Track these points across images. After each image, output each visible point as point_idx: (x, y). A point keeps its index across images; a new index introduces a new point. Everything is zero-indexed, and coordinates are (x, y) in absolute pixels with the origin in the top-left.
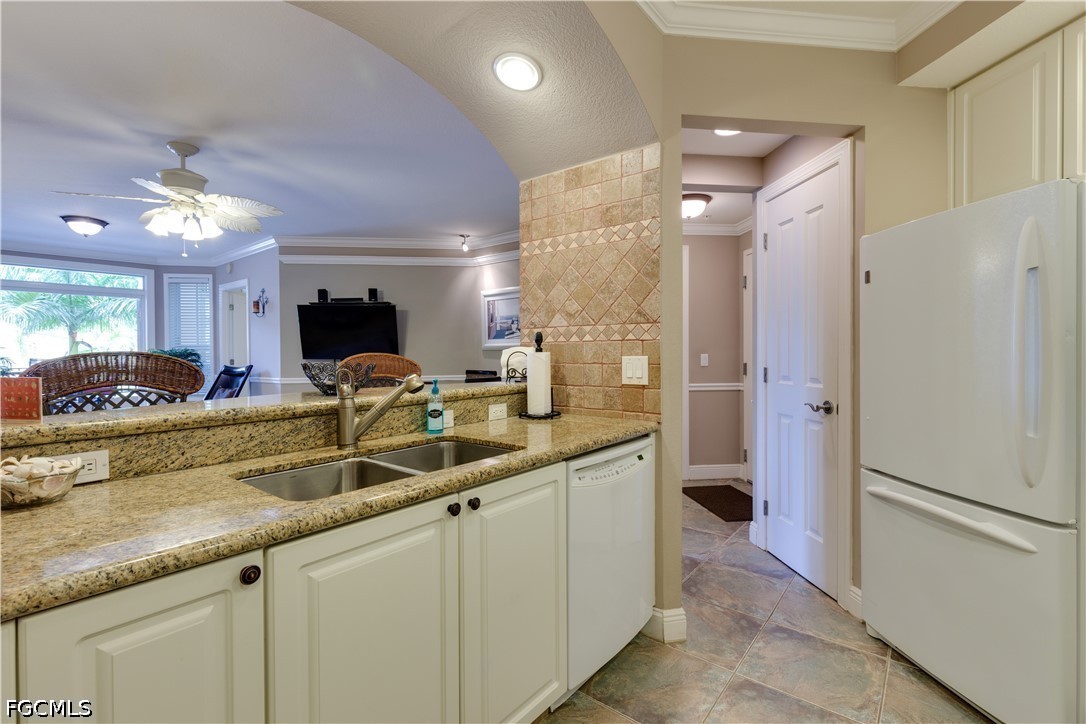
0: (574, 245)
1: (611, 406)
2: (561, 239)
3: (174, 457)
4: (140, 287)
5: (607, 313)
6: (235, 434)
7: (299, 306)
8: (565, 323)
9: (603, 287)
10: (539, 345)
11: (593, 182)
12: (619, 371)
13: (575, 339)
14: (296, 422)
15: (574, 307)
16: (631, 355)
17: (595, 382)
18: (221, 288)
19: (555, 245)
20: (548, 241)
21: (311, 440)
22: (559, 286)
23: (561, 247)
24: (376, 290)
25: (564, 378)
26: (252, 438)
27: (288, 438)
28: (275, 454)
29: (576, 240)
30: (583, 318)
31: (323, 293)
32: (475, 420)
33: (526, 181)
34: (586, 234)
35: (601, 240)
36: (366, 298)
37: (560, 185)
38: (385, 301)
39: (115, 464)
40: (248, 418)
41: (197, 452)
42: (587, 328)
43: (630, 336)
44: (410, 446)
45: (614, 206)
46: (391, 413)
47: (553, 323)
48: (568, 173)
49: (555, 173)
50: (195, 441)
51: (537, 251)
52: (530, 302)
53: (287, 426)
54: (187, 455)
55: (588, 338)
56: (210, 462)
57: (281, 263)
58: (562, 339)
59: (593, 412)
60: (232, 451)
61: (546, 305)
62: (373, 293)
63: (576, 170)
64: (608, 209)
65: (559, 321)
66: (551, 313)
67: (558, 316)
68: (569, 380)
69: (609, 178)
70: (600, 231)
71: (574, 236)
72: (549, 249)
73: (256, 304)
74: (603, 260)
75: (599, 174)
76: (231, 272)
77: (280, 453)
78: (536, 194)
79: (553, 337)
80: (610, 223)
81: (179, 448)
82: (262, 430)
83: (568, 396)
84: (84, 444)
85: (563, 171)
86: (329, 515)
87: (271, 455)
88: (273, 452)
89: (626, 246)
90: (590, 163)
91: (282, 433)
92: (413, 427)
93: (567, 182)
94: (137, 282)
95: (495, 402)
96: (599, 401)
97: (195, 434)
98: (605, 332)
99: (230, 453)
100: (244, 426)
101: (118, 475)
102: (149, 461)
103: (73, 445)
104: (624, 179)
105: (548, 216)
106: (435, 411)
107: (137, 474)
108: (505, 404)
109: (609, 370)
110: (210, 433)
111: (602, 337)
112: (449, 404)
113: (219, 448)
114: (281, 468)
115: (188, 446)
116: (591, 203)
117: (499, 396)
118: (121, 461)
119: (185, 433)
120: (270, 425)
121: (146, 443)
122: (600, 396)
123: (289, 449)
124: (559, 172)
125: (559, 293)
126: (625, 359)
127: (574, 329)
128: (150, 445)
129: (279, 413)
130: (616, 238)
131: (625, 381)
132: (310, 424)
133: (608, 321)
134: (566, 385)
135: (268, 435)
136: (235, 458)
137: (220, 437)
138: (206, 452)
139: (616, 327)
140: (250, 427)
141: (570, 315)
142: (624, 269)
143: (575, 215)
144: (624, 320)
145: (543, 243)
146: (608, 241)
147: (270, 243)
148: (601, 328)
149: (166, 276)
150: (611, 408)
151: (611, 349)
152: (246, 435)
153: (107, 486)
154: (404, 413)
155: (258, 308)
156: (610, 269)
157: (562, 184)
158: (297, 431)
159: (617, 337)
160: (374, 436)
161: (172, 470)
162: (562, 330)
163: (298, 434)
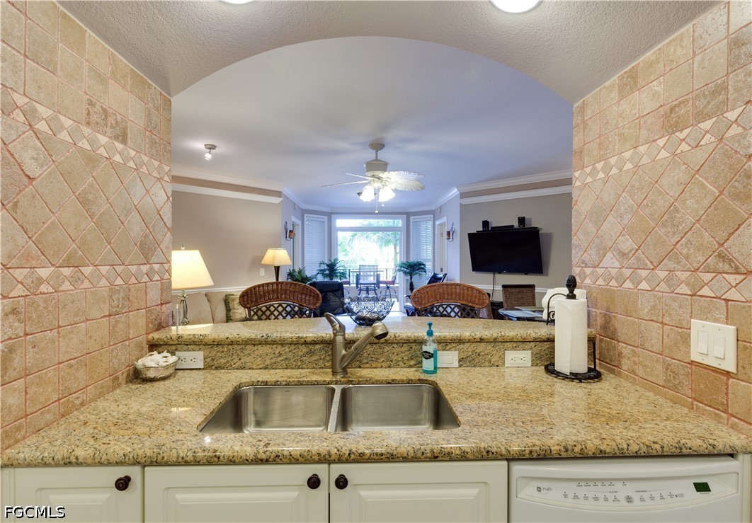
0: (628, 166)
1: (675, 385)
2: (613, 161)
3: (235, 361)
4: (400, 225)
5: (670, 254)
6: (270, 350)
7: (469, 234)
8: (617, 264)
9: (665, 218)
10: (571, 291)
11: (652, 78)
12: (686, 339)
13: (628, 284)
14: (311, 347)
15: (627, 244)
16: (706, 319)
17: (652, 346)
18: (437, 223)
19: (607, 169)
20: (599, 166)
21: (321, 361)
22: (611, 218)
23: (614, 171)
24: (524, 218)
25: (615, 331)
26: (280, 355)
27: (305, 358)
28: (295, 369)
29: (630, 160)
30: (638, 259)
31: (486, 223)
32: (487, 364)
33: (579, 103)
34: (642, 149)
35: (664, 154)
36: (516, 225)
37: (613, 95)
38: (533, 226)
39: (207, 360)
40: (274, 341)
41: (248, 359)
42: (644, 273)
43: (706, 291)
44: (389, 383)
45: (680, 103)
46: (391, 347)
47: (603, 264)
48: (621, 78)
49: (608, 83)
50: (246, 353)
51: (589, 179)
52: (581, 237)
53: (304, 349)
54: (242, 361)
55: (644, 285)
56: (254, 367)
57: (461, 204)
58: (613, 283)
59: (650, 385)
60: (268, 362)
61: (597, 241)
62: (522, 220)
63: (630, 71)
64: (672, 110)
65: (611, 261)
66: (603, 252)
67: (609, 255)
68: (621, 334)
69: (674, 65)
70: (661, 142)
71: (628, 155)
72: (601, 175)
73: (449, 233)
74: (665, 182)
75: (661, 65)
76: (440, 212)
77: (298, 368)
78: (589, 113)
79: (605, 280)
80: (677, 127)
81: (238, 355)
82: (287, 350)
83: (620, 354)
84: (193, 347)
85: (616, 77)
86: (182, 455)
87: (292, 368)
88: (294, 366)
89: (701, 155)
90: (650, 55)
91: (300, 354)
92: (412, 362)
93: (620, 90)
94: (399, 223)
95: (515, 348)
96: (659, 375)
97: (247, 348)
98: (668, 280)
99: (267, 363)
100: (276, 346)
101: (208, 367)
102: (223, 361)
103: (189, 346)
104: (698, 59)
105: (600, 137)
106: (426, 352)
107: (216, 368)
108: (530, 352)
109: (672, 335)
110: (255, 348)
111: (663, 286)
112: (454, 345)
113: (260, 359)
114: (279, 383)
115: (242, 355)
116: (649, 106)
117: (520, 343)
118: (209, 359)
119: (241, 346)
120: (292, 347)
121: (222, 350)
122: (660, 367)
123: (305, 366)
124: (612, 80)
125: (611, 226)
126: (696, 324)
127: (627, 272)
128: (223, 352)
129: (294, 340)
130: (684, 147)
131: (695, 357)
132: (321, 350)
133: (671, 265)
134: (619, 341)
135: (291, 353)
136: (269, 367)
137: (261, 352)
138: (252, 360)
139: (684, 276)
140: (279, 347)
141: (623, 255)
142: (696, 190)
143: (630, 128)
144: (696, 265)
145: (594, 168)
146: (674, 154)
147: (455, 192)
148: (662, 274)
149: (411, 218)
150: (675, 389)
151: (675, 305)
152: (277, 352)
153: (201, 372)
154: (403, 349)
155: (449, 236)
156: (674, 192)
157: (615, 95)
158: (311, 353)
159: (684, 289)
160: (374, 366)
161: (234, 369)
162: (613, 272)
163: (312, 356)
